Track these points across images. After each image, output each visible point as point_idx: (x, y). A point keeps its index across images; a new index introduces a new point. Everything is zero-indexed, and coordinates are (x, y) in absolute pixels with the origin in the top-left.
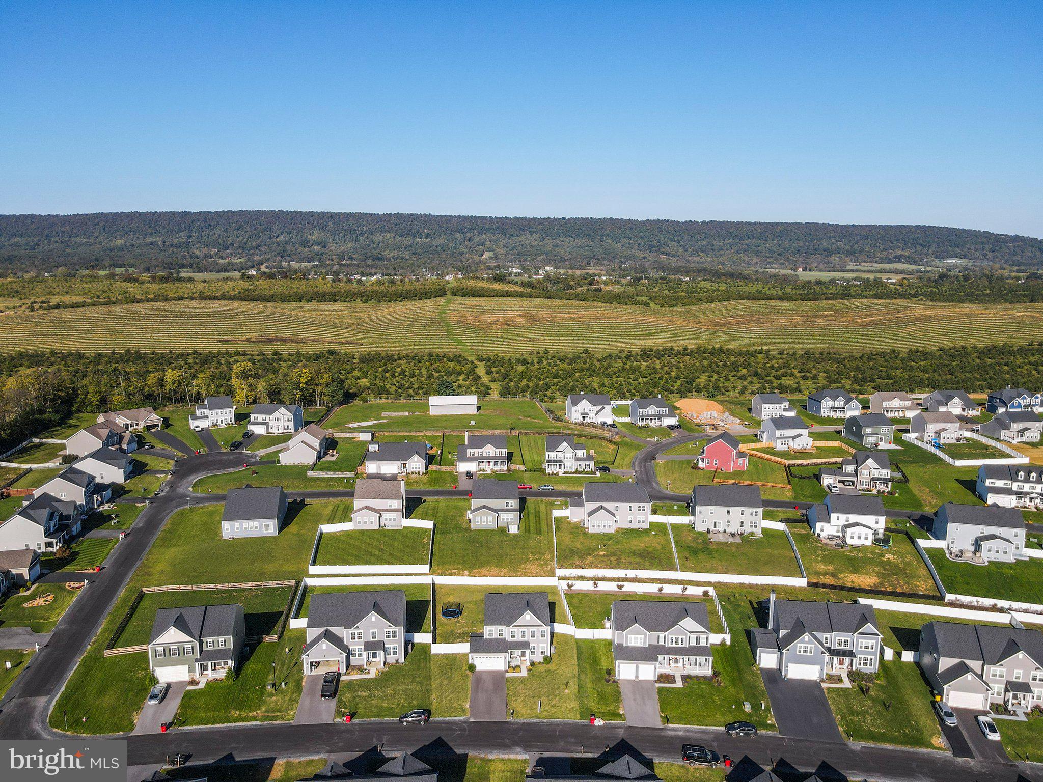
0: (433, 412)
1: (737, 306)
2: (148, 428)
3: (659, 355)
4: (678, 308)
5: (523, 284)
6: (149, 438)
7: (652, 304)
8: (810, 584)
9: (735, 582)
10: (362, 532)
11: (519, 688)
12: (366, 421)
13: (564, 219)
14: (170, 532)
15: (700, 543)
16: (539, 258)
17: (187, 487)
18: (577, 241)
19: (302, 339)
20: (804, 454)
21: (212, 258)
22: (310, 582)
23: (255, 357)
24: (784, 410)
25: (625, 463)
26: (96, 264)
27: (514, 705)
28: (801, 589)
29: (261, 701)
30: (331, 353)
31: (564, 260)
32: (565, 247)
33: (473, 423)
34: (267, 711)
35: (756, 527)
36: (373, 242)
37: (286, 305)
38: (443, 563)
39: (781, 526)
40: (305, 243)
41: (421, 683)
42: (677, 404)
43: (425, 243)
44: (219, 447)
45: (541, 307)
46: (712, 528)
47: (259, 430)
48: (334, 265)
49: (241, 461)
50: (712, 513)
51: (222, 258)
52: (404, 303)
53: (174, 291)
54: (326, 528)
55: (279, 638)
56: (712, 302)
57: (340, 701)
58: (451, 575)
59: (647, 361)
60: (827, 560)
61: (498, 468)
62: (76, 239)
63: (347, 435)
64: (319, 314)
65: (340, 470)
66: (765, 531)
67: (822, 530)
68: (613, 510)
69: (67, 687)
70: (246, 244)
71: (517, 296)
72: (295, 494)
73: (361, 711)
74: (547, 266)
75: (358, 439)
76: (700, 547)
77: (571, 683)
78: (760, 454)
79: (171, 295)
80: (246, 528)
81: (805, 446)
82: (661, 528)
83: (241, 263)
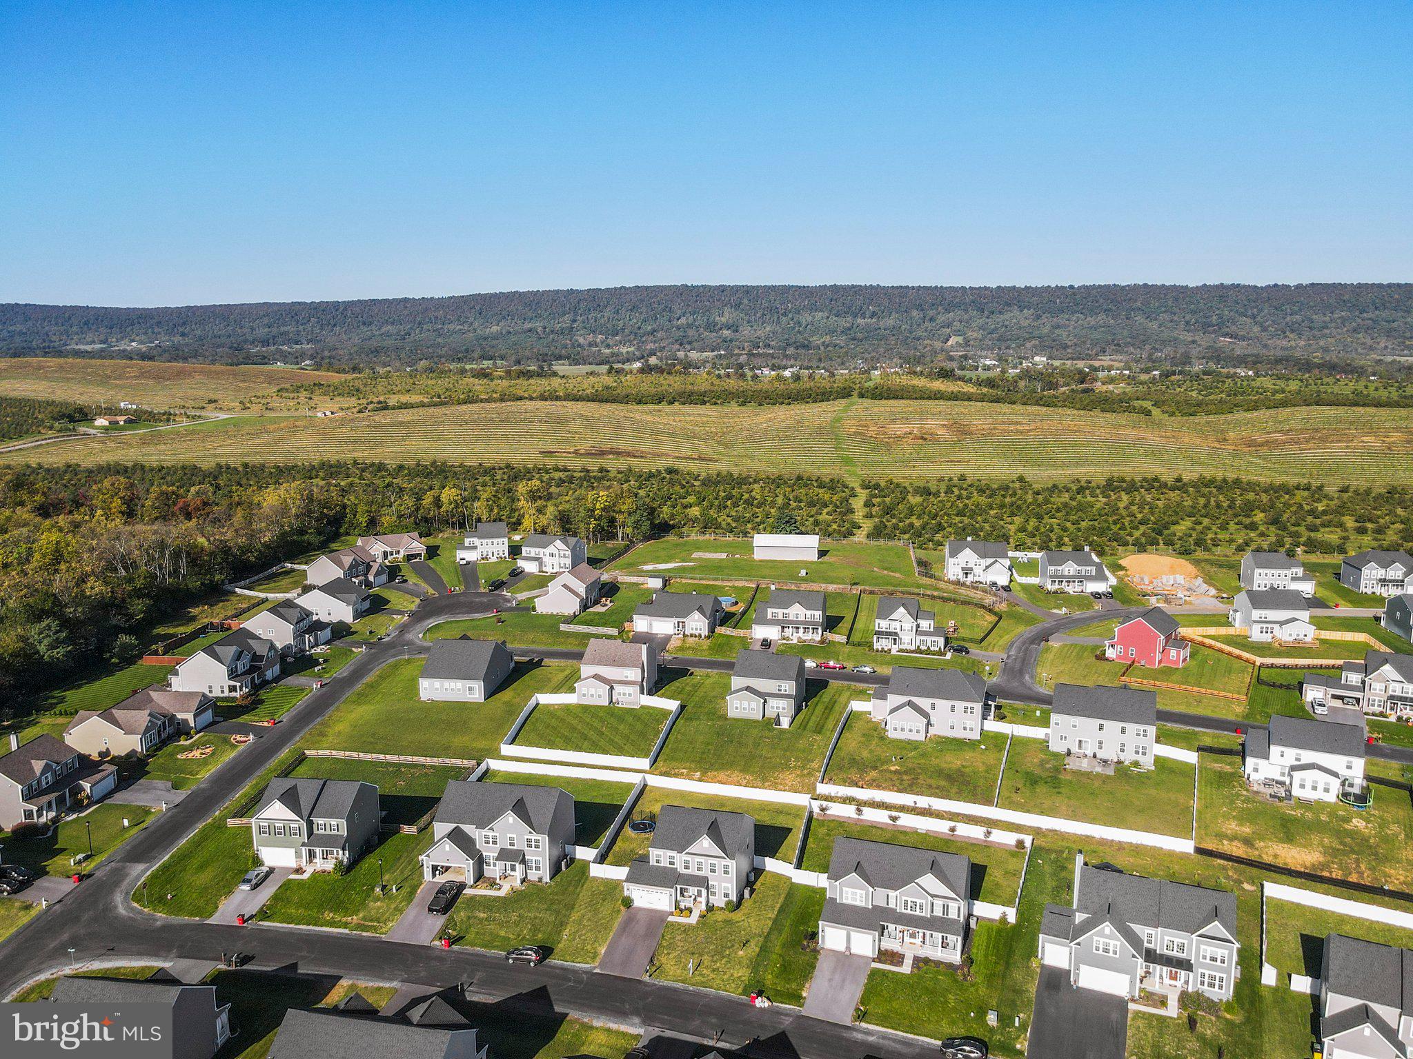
0: (758, 555)
1: (1298, 416)
2: (409, 557)
3: (1131, 487)
4: (1196, 419)
5: (979, 383)
6: (406, 570)
7: (1156, 412)
8: (1199, 850)
9: (1079, 832)
10: (586, 708)
11: (679, 938)
12: (667, 562)
13: (1071, 287)
14: (371, 686)
15: (1048, 770)
16: (1028, 345)
17: (417, 635)
18: (1089, 319)
19: (642, 452)
20: (1297, 649)
21: (597, 346)
22: (494, 764)
23: (575, 475)
24: (1293, 579)
25: (1000, 643)
26: (462, 355)
27: (663, 960)
28: (1183, 856)
29: (362, 905)
30: (671, 471)
31: (1066, 347)
32: (1071, 328)
33: (803, 573)
34: (364, 919)
35: (1144, 754)
36: (799, 323)
37: (640, 407)
38: (673, 759)
39: (1190, 757)
40: (712, 327)
41: (558, 912)
42: (1123, 562)
43: (868, 325)
44: (478, 586)
45: (978, 416)
46: (1075, 749)
47: (530, 567)
48: (742, 354)
49: (495, 605)
50: (1074, 726)
51: (608, 346)
52: (792, 406)
53: (524, 389)
54: (545, 699)
55: (420, 831)
56: (1256, 408)
57: (451, 919)
58: (676, 775)
59: (1108, 497)
60: (1245, 817)
61: (809, 636)
62: (450, 326)
63: (634, 579)
64: (677, 419)
65: (605, 625)
66: (1158, 760)
67: (1256, 770)
68: (927, 709)
69: (171, 857)
70: (639, 328)
71: (950, 399)
72: (533, 652)
73: (470, 937)
74: (1037, 355)
75: (645, 586)
76: (1044, 775)
77: (752, 944)
78: (1218, 645)
79: (520, 393)
80: (446, 690)
81: (1301, 637)
82: (997, 741)
83: (628, 352)
